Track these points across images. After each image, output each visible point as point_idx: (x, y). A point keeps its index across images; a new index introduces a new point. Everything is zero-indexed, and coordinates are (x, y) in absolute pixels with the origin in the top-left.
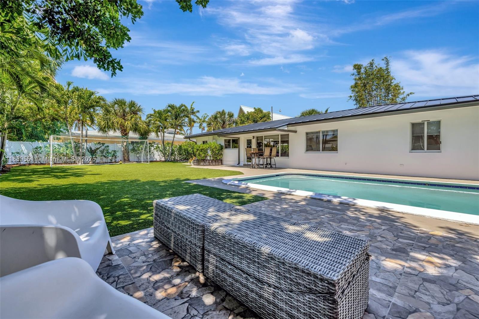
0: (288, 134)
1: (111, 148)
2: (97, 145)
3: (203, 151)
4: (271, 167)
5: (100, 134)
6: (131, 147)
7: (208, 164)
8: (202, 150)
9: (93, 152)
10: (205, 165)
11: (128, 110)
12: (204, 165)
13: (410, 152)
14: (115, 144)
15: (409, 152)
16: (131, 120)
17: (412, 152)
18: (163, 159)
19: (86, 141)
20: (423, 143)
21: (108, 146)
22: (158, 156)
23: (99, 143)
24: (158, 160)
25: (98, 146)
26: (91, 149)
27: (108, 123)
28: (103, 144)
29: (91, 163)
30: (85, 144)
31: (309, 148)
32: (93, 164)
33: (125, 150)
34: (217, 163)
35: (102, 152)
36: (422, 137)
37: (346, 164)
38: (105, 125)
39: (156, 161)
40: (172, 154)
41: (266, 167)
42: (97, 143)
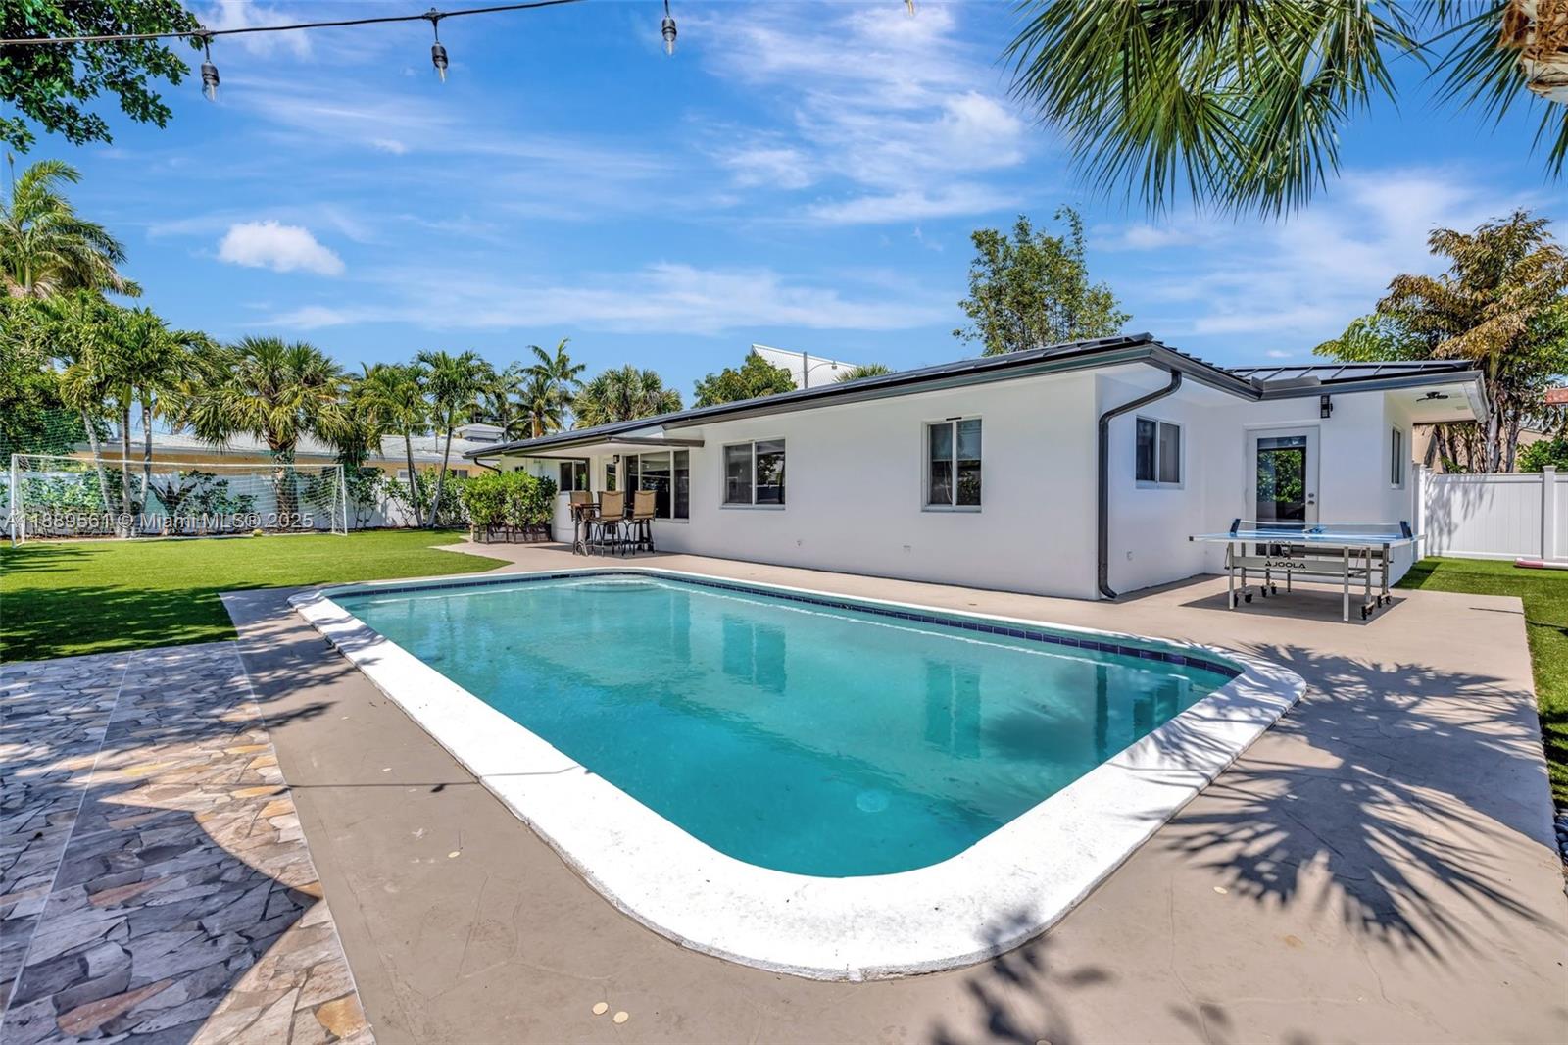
0: (688, 451)
1: (236, 487)
2: (187, 479)
3: (484, 498)
4: (651, 549)
5: (203, 445)
6: (301, 486)
7: (504, 539)
8: (480, 495)
9: (171, 500)
10: (491, 540)
11: (286, 370)
12: (490, 543)
13: (923, 511)
14: (254, 475)
15: (920, 508)
16: (290, 402)
17: (928, 511)
18: (413, 522)
19: (147, 468)
20: (950, 484)
21: (226, 483)
22: (397, 511)
23: (195, 473)
24: (400, 523)
25: (189, 483)
26: (170, 490)
27: (215, 412)
28: (209, 476)
29: (165, 532)
30: (144, 475)
31: (736, 494)
32: (171, 537)
33: (284, 494)
34: (530, 537)
35: (204, 500)
36: (948, 464)
37: (799, 543)
38: (208, 419)
39: (394, 528)
40: (443, 505)
41: (640, 548)
42: (188, 474)
